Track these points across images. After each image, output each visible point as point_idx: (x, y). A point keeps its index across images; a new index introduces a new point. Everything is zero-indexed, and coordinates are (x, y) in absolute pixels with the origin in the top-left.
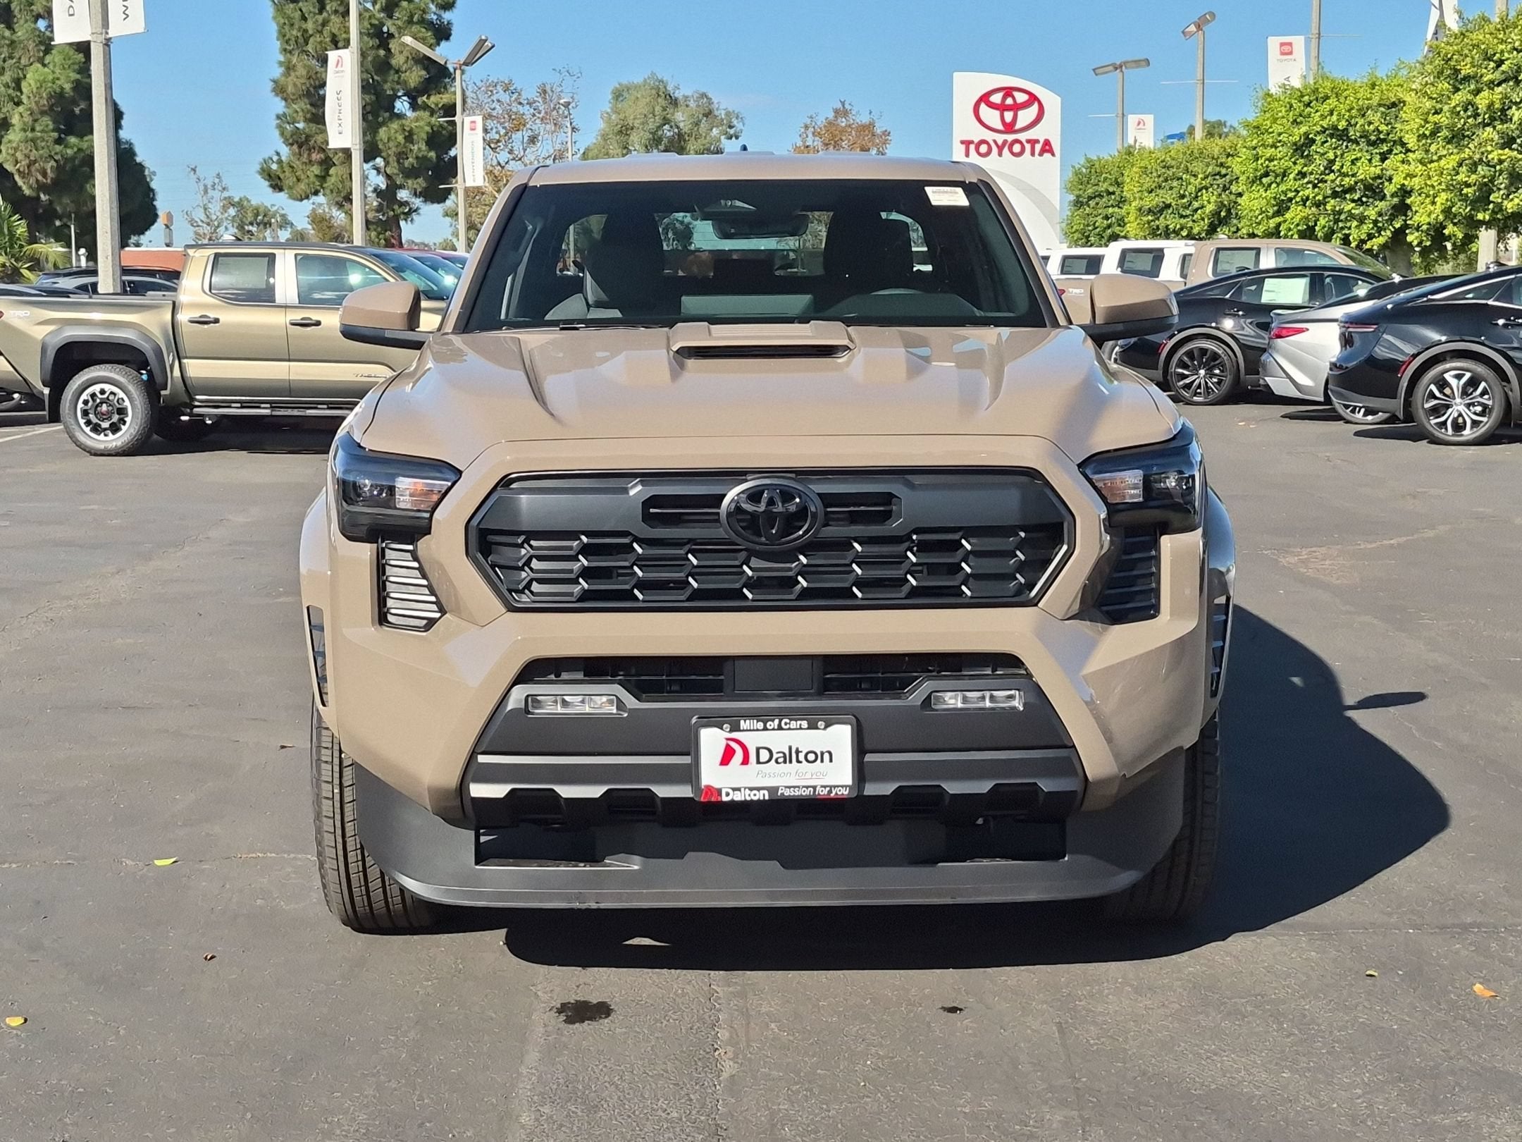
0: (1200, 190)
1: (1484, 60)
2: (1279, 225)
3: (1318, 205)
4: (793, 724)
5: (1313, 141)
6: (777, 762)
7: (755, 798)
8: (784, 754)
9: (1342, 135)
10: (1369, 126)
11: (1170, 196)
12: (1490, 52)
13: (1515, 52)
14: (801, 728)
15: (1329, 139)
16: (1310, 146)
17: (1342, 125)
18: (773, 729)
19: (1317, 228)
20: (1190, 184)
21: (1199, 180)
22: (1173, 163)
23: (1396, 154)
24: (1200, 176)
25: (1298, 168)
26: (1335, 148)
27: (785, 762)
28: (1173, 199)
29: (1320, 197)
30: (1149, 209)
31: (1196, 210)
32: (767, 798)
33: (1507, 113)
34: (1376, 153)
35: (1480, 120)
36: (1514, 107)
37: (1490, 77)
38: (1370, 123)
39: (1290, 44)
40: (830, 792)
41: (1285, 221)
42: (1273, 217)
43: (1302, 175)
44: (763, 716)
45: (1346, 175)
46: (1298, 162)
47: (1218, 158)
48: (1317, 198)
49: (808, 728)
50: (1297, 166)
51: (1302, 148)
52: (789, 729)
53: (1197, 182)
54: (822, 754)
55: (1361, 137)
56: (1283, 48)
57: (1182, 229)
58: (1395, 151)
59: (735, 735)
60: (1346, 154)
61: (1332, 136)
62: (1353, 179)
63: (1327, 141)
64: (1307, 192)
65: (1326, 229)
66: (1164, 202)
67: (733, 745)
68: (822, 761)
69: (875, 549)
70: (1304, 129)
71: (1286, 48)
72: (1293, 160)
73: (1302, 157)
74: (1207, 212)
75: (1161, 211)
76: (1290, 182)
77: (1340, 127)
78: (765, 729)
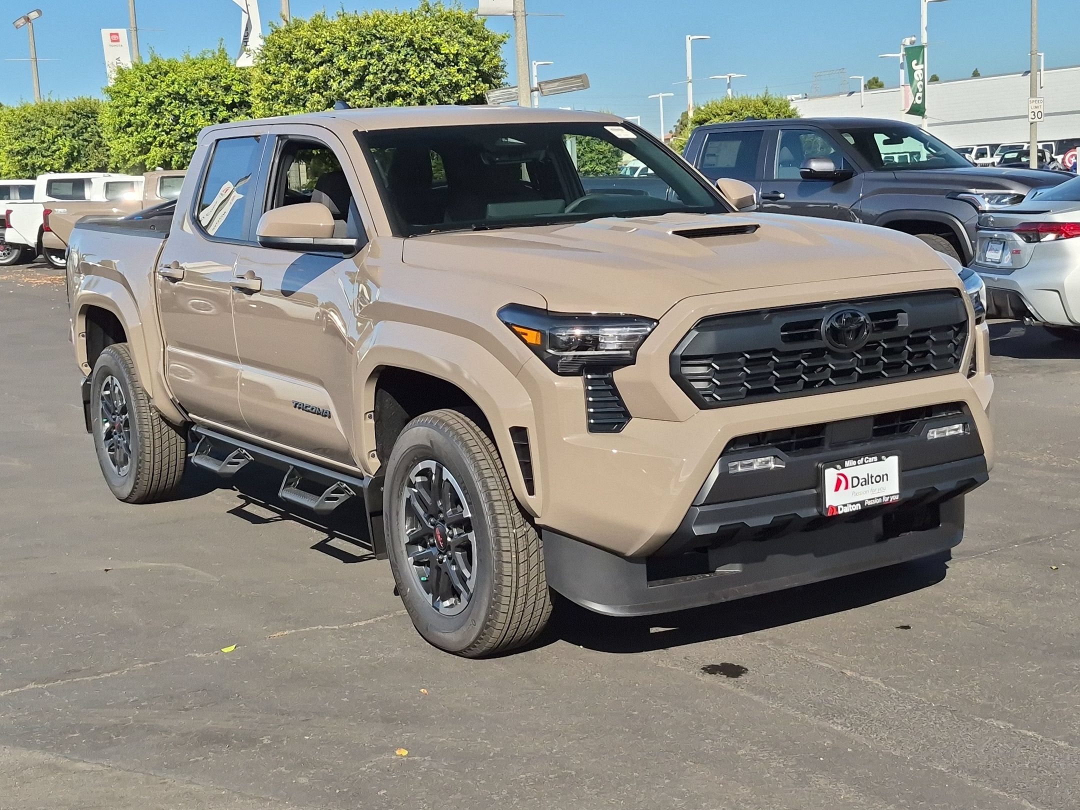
0: (56, 137)
1: (307, 49)
2: (145, 160)
3: (171, 146)
4: (871, 459)
5: (162, 102)
6: (862, 485)
7: (854, 509)
8: (865, 479)
9: (182, 98)
10: (201, 92)
11: (33, 142)
12: (312, 43)
13: (328, 44)
14: (874, 462)
15: (173, 101)
16: (161, 106)
17: (182, 91)
18: (861, 464)
19: (173, 163)
20: (48, 133)
21: (55, 130)
22: (33, 118)
23: (221, 111)
24: (56, 127)
25: (154, 121)
26: (179, 107)
27: (866, 484)
28: (37, 144)
29: (172, 141)
30: (18, 151)
31: (54, 152)
32: (860, 508)
33: (328, 83)
34: (207, 111)
35: (309, 88)
36: (332, 80)
37: (313, 60)
38: (200, 90)
39: (117, 34)
40: (890, 499)
41: (148, 158)
42: (138, 156)
43: (157, 126)
44: (856, 457)
45: (189, 126)
46: (153, 117)
47: (66, 114)
48: (171, 142)
49: (878, 461)
50: (153, 120)
51: (155, 107)
52: (868, 463)
53: (52, 132)
54: (883, 476)
55: (195, 99)
56: (112, 37)
57: (45, 165)
58: (220, 109)
59: (843, 471)
60: (186, 112)
61: (175, 99)
62: (194, 128)
63: (172, 103)
64: (163, 138)
65: (179, 163)
66: (29, 147)
67: (842, 478)
68: (883, 481)
69: (892, 346)
70: (155, 94)
71: (115, 37)
72: (149, 115)
73: (156, 113)
74: (63, 153)
75: (28, 153)
76: (150, 131)
77: (181, 93)
78: (857, 465)
